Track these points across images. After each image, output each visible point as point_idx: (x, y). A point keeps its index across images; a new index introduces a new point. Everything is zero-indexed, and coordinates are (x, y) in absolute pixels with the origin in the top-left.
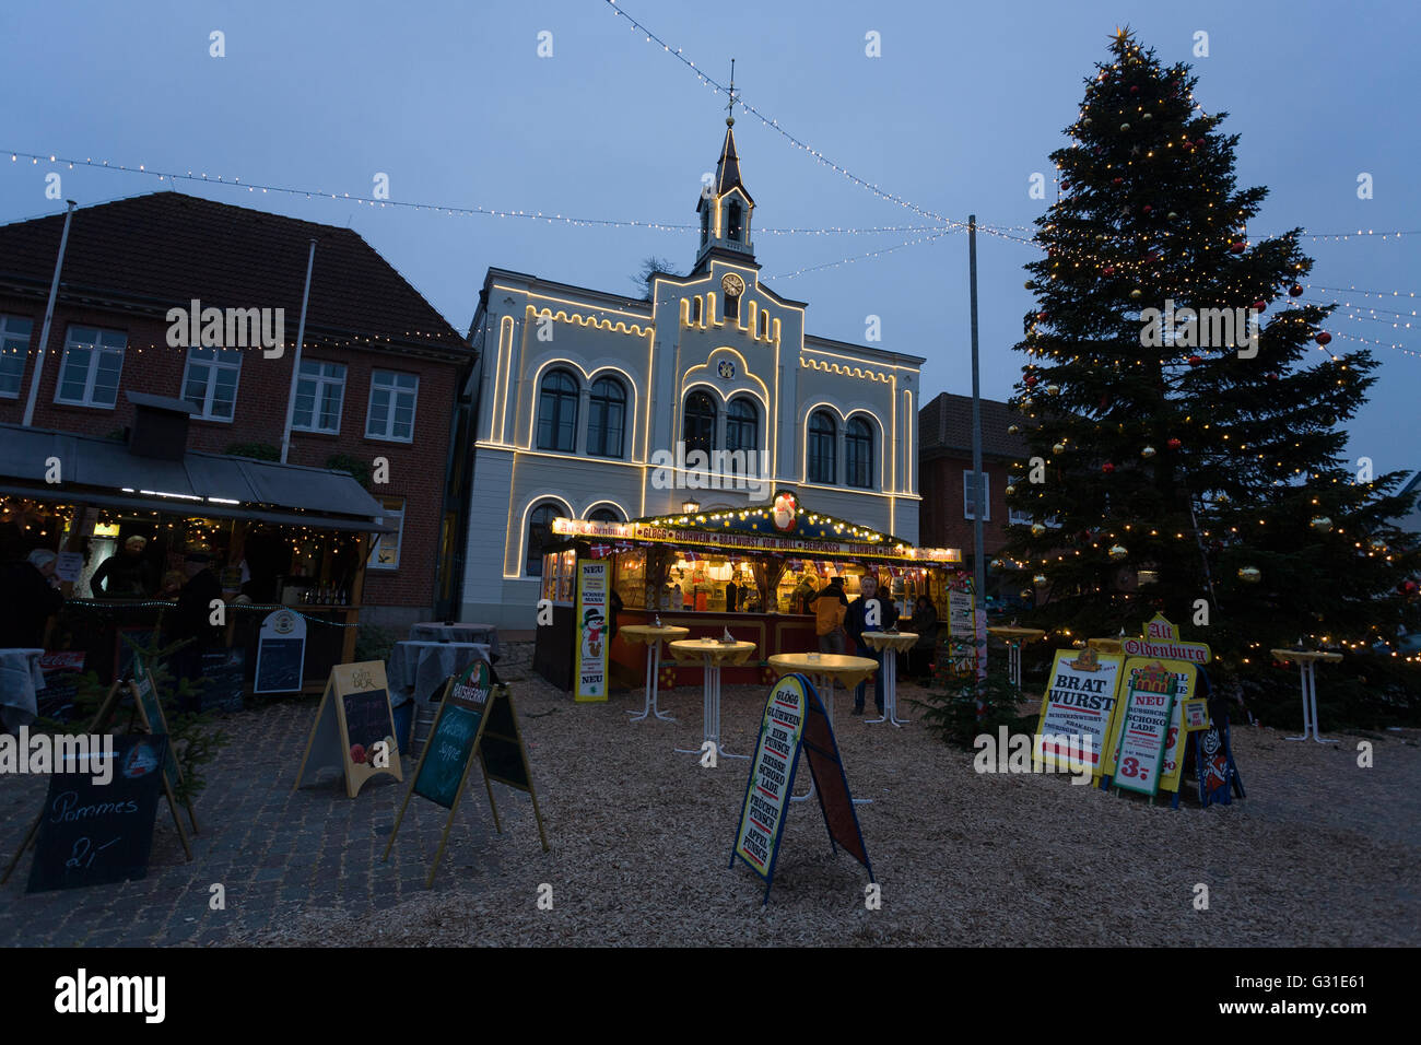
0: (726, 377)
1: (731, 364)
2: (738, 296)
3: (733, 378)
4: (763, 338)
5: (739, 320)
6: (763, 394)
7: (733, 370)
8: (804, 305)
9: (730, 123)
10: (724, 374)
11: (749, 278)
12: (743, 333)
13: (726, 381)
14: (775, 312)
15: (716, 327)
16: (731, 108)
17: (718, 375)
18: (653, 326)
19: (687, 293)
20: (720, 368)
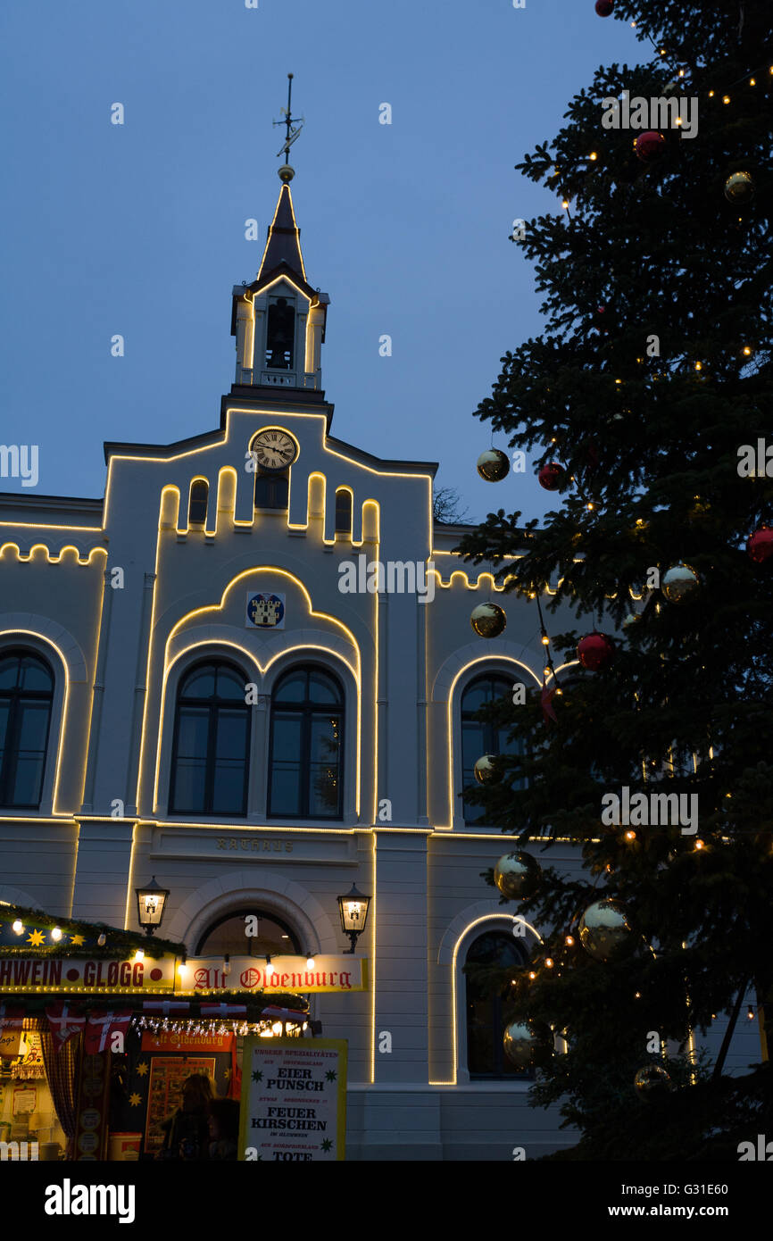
0: (265, 625)
1: (274, 599)
2: (285, 468)
3: (281, 626)
4: (343, 541)
5: (288, 512)
6: (348, 651)
7: (280, 610)
8: (432, 468)
9: (286, 176)
10: (259, 620)
11: (308, 432)
12: (300, 535)
13: (265, 636)
14: (369, 488)
15: (240, 531)
16: (287, 151)
17: (249, 623)
18: (105, 544)
19: (177, 475)
20: (252, 609)
